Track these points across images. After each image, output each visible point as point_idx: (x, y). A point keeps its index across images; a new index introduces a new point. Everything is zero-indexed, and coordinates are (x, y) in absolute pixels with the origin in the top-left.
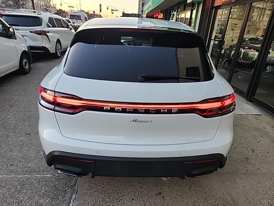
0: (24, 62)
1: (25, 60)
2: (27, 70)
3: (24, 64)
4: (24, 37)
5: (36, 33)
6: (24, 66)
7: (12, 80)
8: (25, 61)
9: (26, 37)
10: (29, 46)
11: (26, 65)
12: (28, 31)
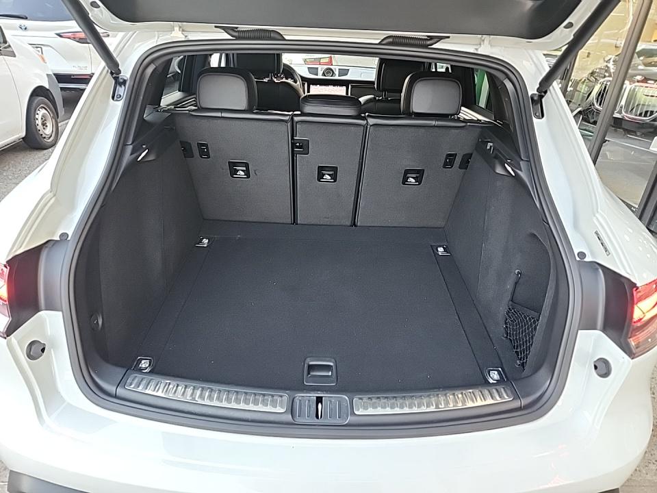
0: (39, 117)
1: (43, 111)
2: (50, 137)
3: (39, 122)
4: (44, 48)
5: (74, 39)
6: (40, 127)
7: (7, 167)
8: (43, 116)
9: (50, 48)
10: (55, 74)
11: (44, 124)
12: (52, 34)
